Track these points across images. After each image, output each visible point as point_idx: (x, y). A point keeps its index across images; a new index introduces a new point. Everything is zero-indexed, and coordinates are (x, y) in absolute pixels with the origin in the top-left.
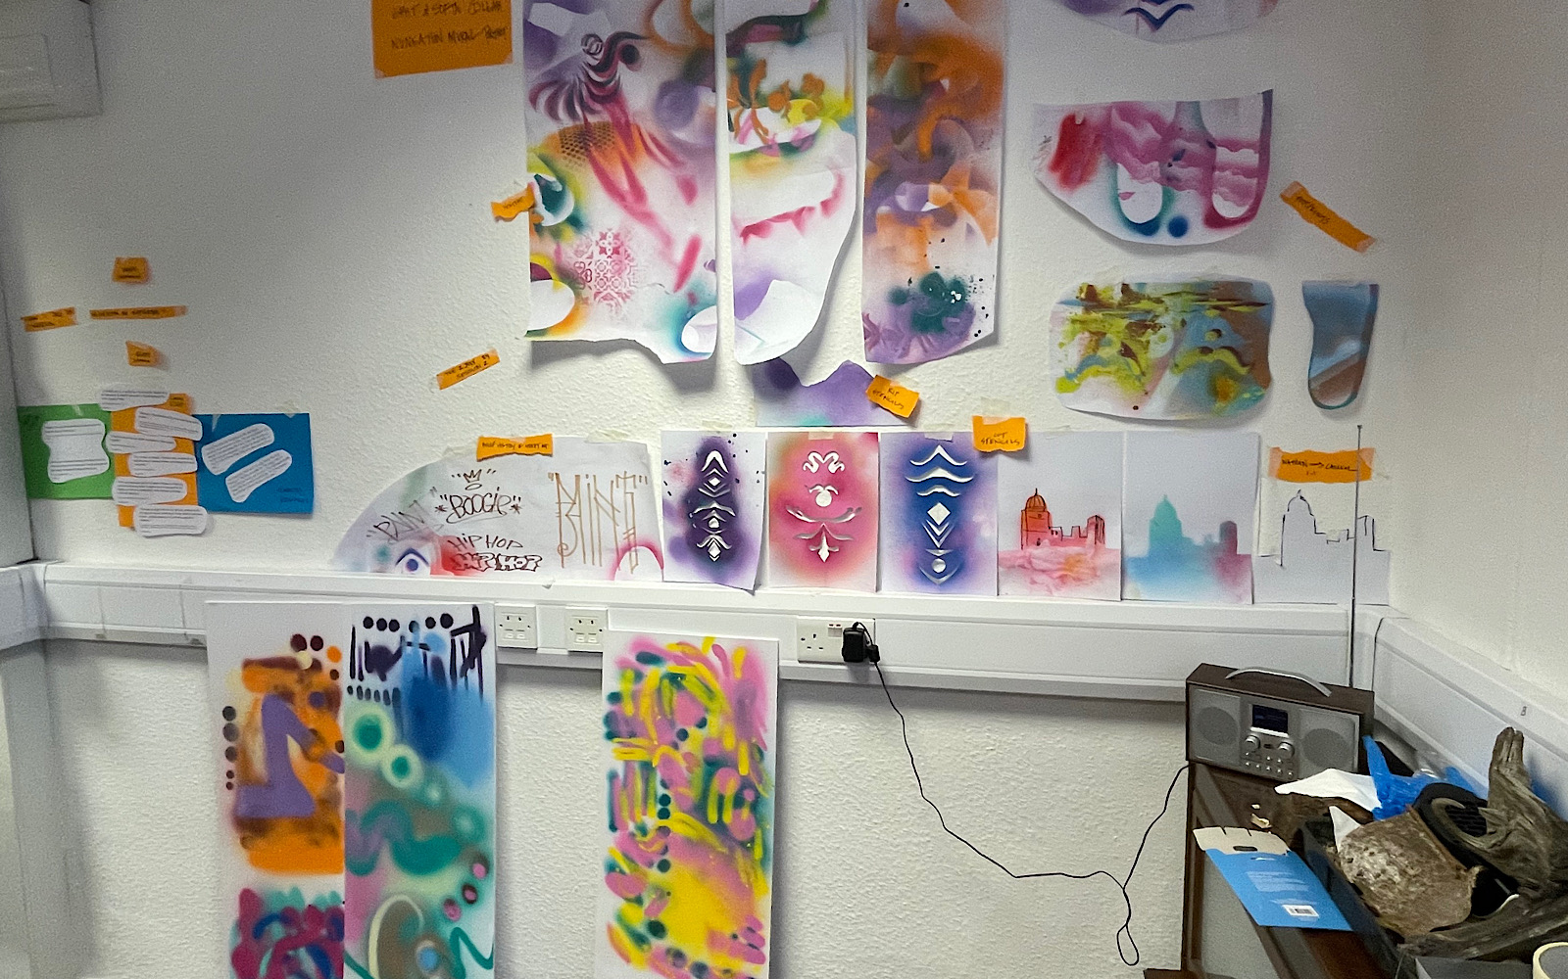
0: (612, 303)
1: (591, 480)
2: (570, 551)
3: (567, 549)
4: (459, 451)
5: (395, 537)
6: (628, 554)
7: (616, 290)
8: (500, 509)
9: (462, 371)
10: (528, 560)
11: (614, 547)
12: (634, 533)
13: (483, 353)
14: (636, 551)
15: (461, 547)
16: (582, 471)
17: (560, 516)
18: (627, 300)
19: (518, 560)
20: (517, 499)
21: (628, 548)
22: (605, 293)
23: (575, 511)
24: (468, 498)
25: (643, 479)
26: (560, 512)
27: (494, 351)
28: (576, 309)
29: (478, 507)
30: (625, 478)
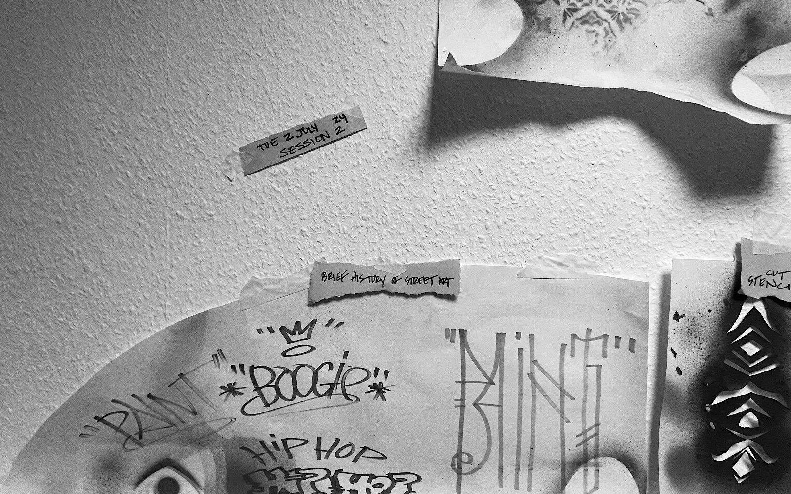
0: (600, 30)
1: (524, 342)
2: (474, 465)
3: (470, 461)
4: (273, 287)
5: (139, 438)
6: (581, 469)
7: (608, 7)
8: (348, 390)
9: (293, 143)
10: (394, 482)
11: (559, 457)
12: (597, 435)
13: (336, 112)
14: (596, 465)
15: (267, 457)
16: (509, 326)
17: (462, 406)
18: (627, 26)
19: (374, 481)
20: (381, 373)
21: (583, 461)
22: (585, 10)
23: (492, 394)
24: (287, 371)
25: (625, 343)
26: (463, 399)
27: (356, 109)
28: (525, 38)
29: (304, 384)
30: (588, 340)
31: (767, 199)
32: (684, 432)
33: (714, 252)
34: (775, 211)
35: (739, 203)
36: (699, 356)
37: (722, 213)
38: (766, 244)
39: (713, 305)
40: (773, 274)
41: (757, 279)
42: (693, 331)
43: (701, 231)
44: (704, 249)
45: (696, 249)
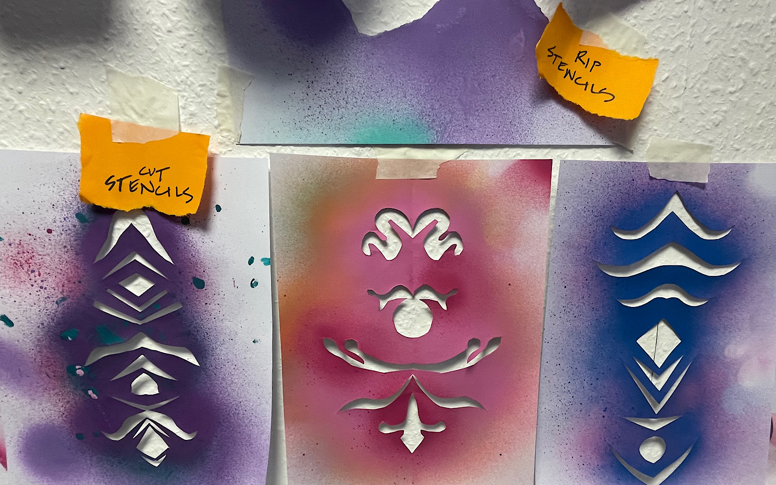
31: (123, 51)
32: (44, 405)
33: (55, 140)
34: (140, 72)
35: (78, 58)
36: (42, 299)
37: (54, 75)
38: (133, 126)
39: (55, 222)
40: (150, 172)
41: (123, 181)
42: (24, 262)
43: (26, 105)
44: (39, 134)
45: (26, 135)
